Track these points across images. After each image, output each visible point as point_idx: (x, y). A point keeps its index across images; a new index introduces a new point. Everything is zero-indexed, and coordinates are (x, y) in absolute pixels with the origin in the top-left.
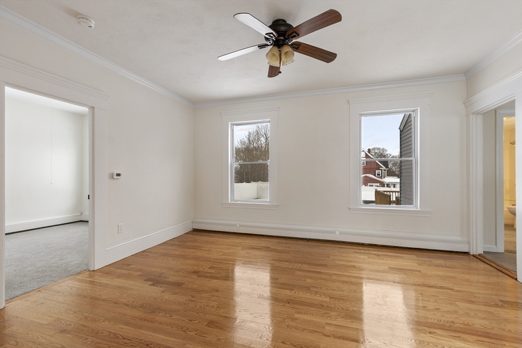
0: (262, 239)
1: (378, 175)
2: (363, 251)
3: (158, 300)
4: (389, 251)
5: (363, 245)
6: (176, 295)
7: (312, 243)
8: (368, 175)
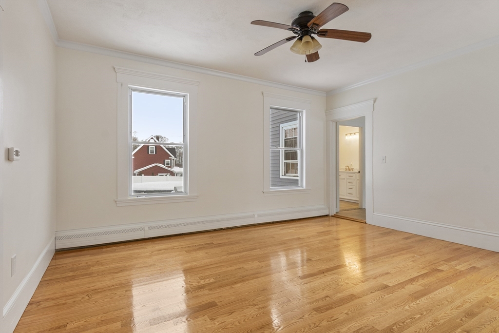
0: (186, 238)
1: (168, 164)
2: (283, 227)
3: (228, 327)
4: (295, 223)
5: (273, 223)
6: (233, 315)
7: (239, 231)
8: (158, 165)
